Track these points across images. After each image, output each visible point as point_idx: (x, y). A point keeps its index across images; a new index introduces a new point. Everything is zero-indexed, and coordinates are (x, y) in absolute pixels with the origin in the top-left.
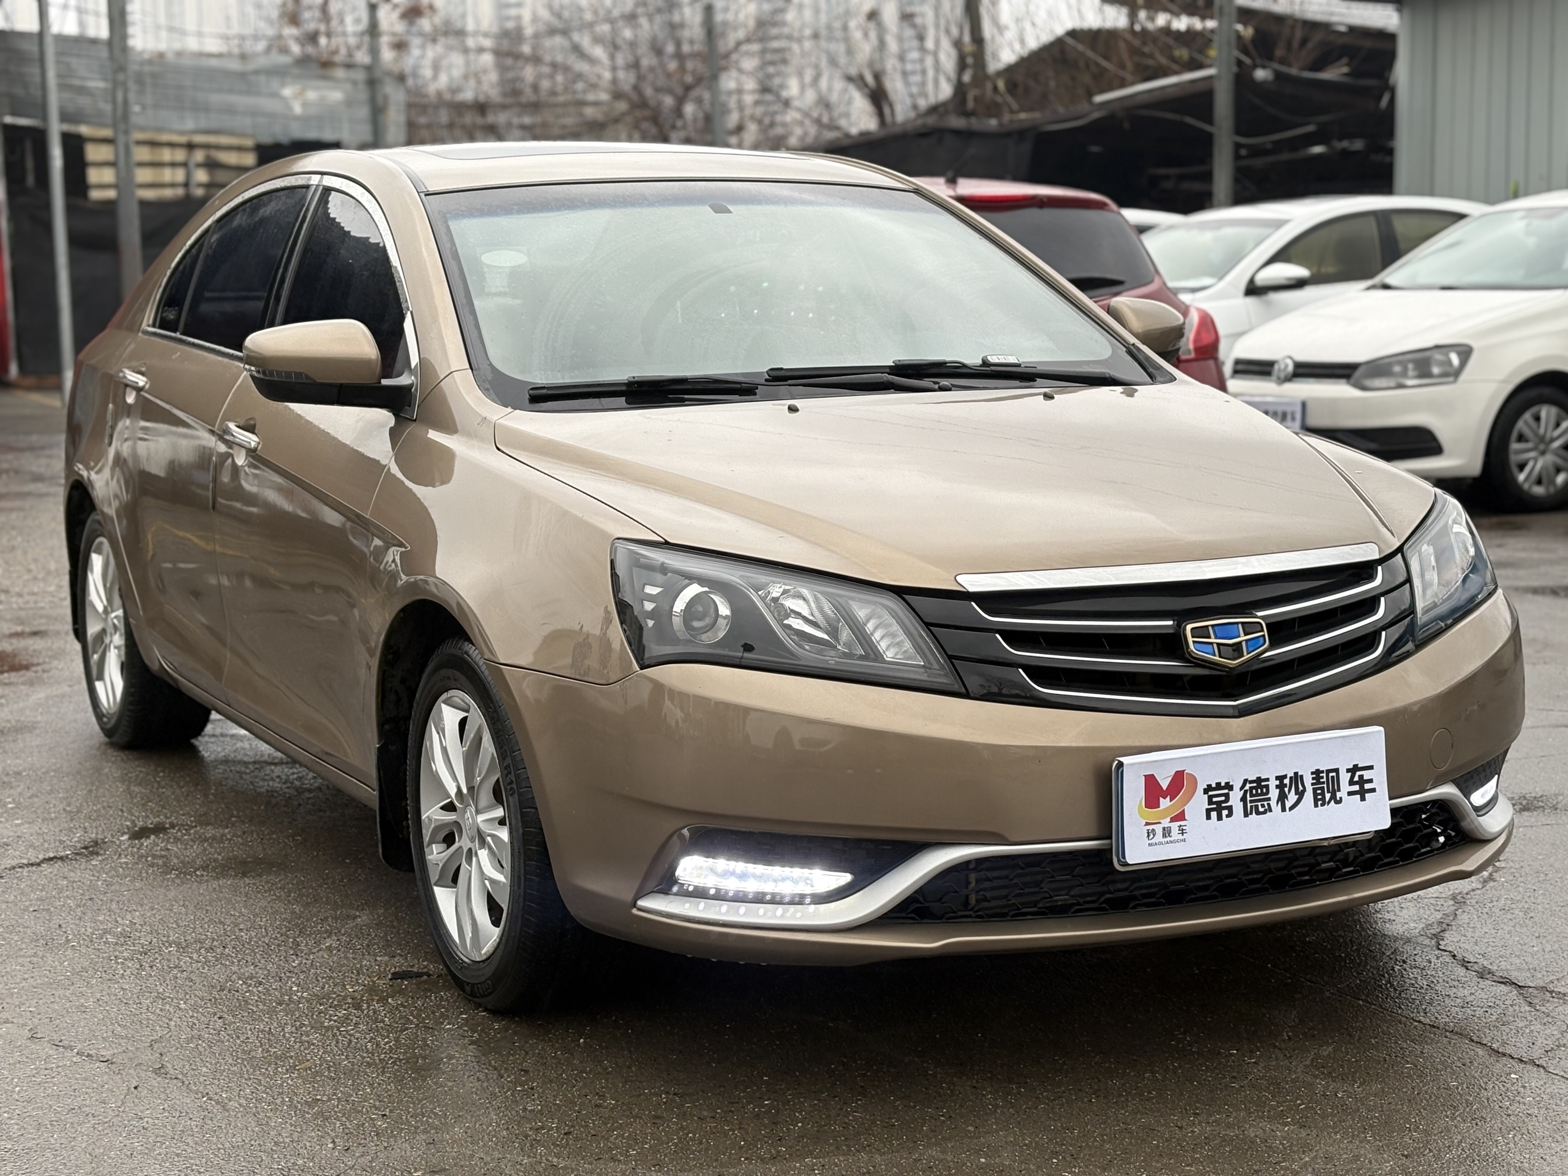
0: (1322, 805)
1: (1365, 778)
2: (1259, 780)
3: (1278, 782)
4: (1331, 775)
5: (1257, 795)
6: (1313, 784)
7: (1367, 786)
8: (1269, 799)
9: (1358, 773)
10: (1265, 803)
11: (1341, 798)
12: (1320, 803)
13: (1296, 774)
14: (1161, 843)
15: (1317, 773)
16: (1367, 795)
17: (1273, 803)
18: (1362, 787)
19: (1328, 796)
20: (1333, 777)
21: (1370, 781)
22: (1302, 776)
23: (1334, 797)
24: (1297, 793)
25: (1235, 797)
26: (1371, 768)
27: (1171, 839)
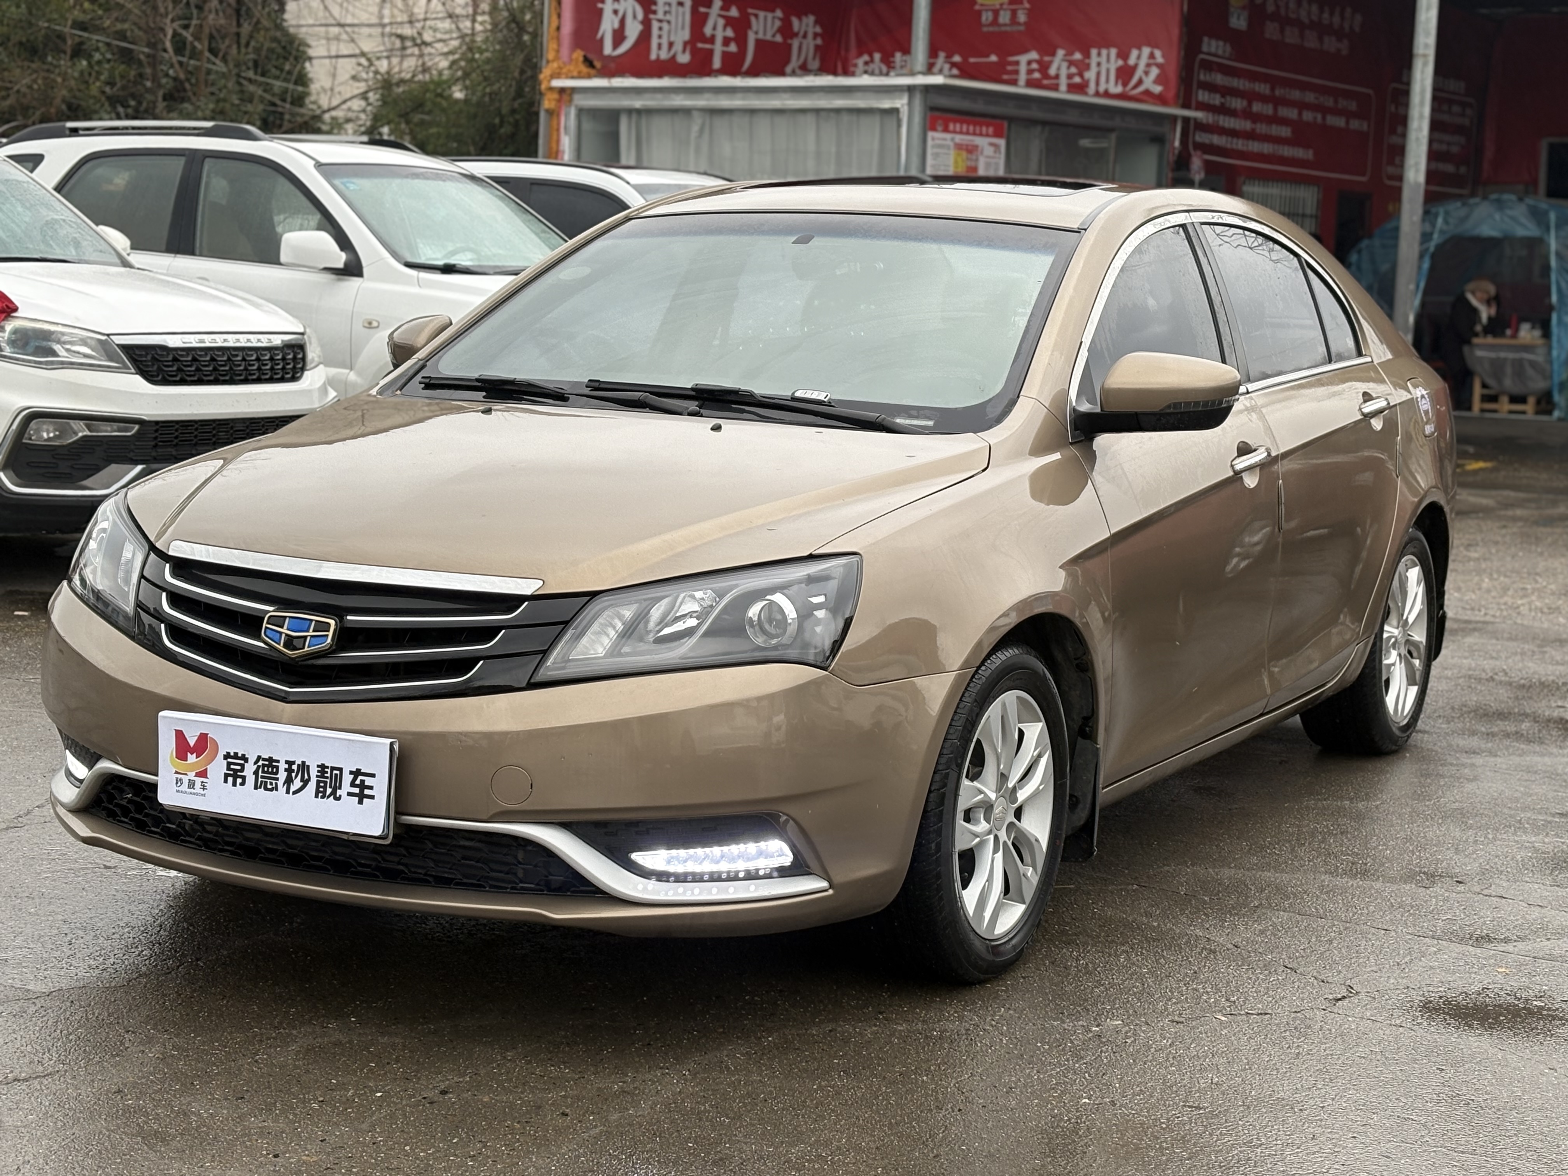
0: (323, 797)
1: (366, 784)
2: (270, 760)
3: (287, 766)
4: (335, 772)
5: (267, 772)
6: (317, 776)
7: (367, 792)
8: (277, 779)
9: (360, 778)
10: (274, 782)
11: (340, 796)
12: (320, 795)
13: (303, 763)
14: (185, 792)
15: (322, 767)
16: (365, 800)
17: (280, 783)
18: (362, 791)
19: (329, 791)
20: (336, 775)
21: (371, 788)
22: (308, 766)
23: (334, 793)
24: (302, 780)
25: (249, 770)
26: (373, 776)
27: (195, 791)
